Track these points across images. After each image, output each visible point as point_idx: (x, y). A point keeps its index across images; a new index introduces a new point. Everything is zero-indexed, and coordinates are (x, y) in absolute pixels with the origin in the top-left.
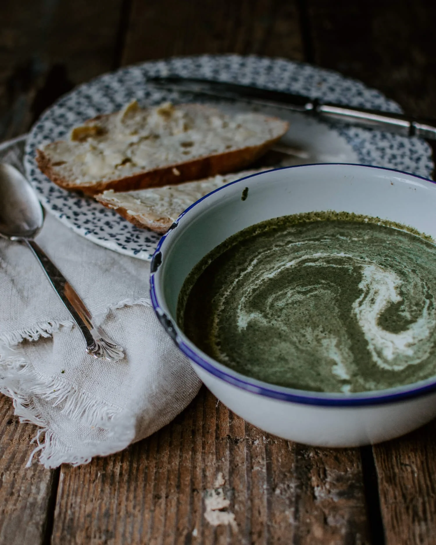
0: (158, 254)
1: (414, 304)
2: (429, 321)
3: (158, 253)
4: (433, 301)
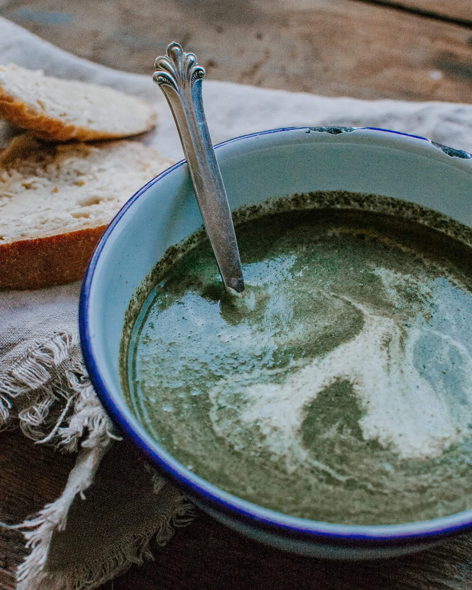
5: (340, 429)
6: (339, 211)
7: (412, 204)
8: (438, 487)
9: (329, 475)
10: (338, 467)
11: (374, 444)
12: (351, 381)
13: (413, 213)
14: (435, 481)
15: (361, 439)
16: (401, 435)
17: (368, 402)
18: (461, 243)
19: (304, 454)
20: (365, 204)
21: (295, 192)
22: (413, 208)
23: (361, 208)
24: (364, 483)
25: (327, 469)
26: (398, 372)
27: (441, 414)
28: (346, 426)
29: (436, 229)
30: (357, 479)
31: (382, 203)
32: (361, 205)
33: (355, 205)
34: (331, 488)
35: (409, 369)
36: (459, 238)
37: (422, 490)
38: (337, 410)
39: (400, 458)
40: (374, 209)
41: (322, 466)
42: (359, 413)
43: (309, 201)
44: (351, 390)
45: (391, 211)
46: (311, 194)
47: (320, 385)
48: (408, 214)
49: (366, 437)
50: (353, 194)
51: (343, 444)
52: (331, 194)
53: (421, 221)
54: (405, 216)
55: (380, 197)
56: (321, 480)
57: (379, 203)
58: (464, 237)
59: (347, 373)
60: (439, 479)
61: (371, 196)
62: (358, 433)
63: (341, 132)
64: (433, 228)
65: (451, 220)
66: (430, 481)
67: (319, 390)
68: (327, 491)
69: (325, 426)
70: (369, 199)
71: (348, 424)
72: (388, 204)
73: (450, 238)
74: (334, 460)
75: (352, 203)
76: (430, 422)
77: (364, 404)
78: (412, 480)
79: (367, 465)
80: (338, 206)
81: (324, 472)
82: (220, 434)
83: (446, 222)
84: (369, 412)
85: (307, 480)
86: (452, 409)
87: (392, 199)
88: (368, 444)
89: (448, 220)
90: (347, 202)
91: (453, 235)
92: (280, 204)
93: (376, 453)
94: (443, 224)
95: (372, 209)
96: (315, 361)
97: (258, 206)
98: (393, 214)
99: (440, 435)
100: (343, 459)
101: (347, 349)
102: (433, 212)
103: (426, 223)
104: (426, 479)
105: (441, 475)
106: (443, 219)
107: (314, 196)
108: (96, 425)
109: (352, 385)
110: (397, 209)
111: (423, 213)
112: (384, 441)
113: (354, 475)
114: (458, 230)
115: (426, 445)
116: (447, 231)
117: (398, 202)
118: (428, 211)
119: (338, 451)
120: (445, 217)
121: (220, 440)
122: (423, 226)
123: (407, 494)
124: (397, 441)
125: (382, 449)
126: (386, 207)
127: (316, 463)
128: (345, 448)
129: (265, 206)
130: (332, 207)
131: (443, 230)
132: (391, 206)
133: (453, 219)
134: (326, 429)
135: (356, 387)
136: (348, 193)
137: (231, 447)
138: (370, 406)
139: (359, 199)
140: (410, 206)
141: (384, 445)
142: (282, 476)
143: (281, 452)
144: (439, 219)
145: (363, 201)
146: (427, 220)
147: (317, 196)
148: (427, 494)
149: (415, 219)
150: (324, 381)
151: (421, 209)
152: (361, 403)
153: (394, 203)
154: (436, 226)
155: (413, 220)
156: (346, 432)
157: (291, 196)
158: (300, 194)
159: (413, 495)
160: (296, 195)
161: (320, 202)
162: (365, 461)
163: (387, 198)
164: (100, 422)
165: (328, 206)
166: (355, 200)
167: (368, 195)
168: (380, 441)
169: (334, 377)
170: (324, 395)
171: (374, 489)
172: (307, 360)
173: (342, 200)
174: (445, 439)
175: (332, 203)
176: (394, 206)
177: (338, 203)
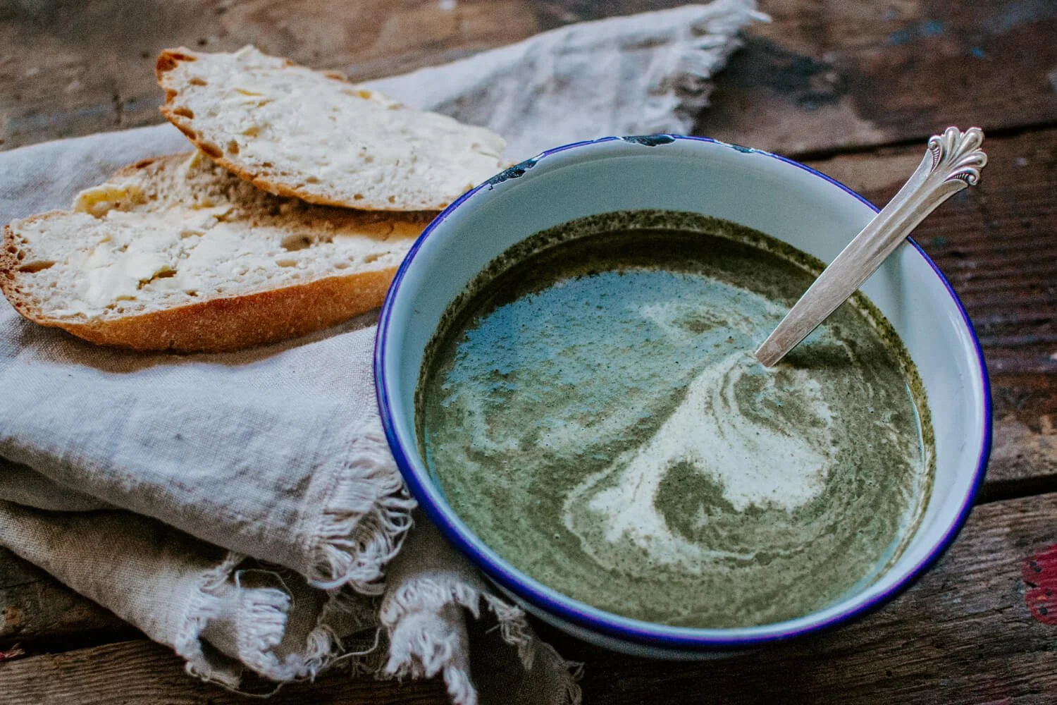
0: (669, 138)
1: (735, 532)
2: (699, 562)
3: (671, 137)
4: (753, 567)
5: (708, 512)
6: (538, 256)
7: (617, 213)
8: (844, 519)
9: (734, 560)
10: (737, 548)
11: (752, 510)
12: (689, 460)
13: (620, 221)
14: (838, 515)
15: (736, 513)
16: (774, 491)
17: (720, 475)
18: (685, 233)
19: (695, 550)
20: (564, 235)
21: (490, 259)
22: (619, 216)
23: (561, 242)
24: (774, 551)
25: (728, 554)
26: (732, 429)
27: (800, 448)
28: (711, 507)
29: (652, 228)
30: (764, 552)
31: (582, 226)
32: (560, 238)
33: (554, 241)
34: (747, 570)
35: (740, 420)
36: (683, 228)
37: (832, 529)
38: (690, 496)
39: (789, 512)
40: (575, 235)
41: (722, 554)
42: (718, 489)
43: (505, 261)
44: (692, 470)
45: (594, 229)
46: (506, 253)
47: (657, 474)
48: (615, 226)
49: (738, 508)
50: (549, 230)
51: (722, 525)
52: (525, 243)
53: (631, 227)
54: (612, 228)
55: (580, 221)
56: (733, 568)
57: (580, 226)
58: (688, 225)
59: (681, 454)
60: (841, 510)
61: (568, 224)
62: (728, 507)
63: (524, 172)
64: (648, 228)
65: (668, 212)
66: (833, 517)
67: (659, 480)
68: (747, 574)
69: (691, 515)
70: (568, 228)
71: (714, 504)
72: (590, 224)
73: (671, 232)
74: (727, 543)
75: (550, 240)
76: (794, 463)
77: (715, 479)
78: (816, 525)
79: (762, 534)
80: (536, 251)
81: (728, 559)
82: (610, 567)
83: (662, 216)
84: (725, 483)
85: (720, 574)
86: (808, 439)
87: (593, 217)
88: (746, 514)
89: (663, 213)
90: (545, 242)
91: (674, 227)
92: (479, 281)
93: (761, 519)
94: (661, 219)
95: (572, 237)
96: (641, 450)
97: (460, 294)
98: (597, 232)
99: (812, 469)
100: (735, 539)
101: (670, 425)
102: (643, 212)
103: (638, 226)
104: (828, 518)
105: (840, 505)
106: (657, 215)
107: (508, 254)
108: (422, 643)
109: (692, 463)
110: (601, 224)
111: (632, 217)
112: (761, 504)
113: (758, 549)
114: (679, 220)
115: (806, 488)
116: (665, 225)
117: (601, 217)
118: (637, 214)
119: (724, 533)
120: (660, 211)
121: (614, 573)
122: (635, 231)
123: (820, 540)
124: (775, 498)
125: (763, 512)
126: (587, 228)
127: (714, 554)
128: (728, 528)
129: (467, 292)
130: (530, 255)
131: (660, 226)
132: (593, 225)
133: (670, 210)
134: (695, 518)
135: (695, 465)
136: (543, 232)
137: (629, 575)
138: (724, 477)
139: (556, 233)
140: (614, 216)
141: (764, 507)
142: (696, 582)
143: (673, 559)
144: (652, 217)
145: (561, 233)
146: (637, 223)
147: (513, 252)
148: (839, 530)
149: (624, 227)
150: (659, 469)
151: (629, 213)
152: (711, 478)
153: (595, 220)
154: (651, 224)
155: (622, 230)
156: (716, 512)
157: (487, 266)
158: (495, 259)
159: (827, 538)
160: (492, 261)
161: (516, 256)
162: (757, 530)
163: (587, 218)
164: (424, 638)
165: (525, 256)
166: (552, 236)
167: (565, 223)
168: (757, 505)
169: (669, 462)
170: (665, 485)
171: (788, 552)
172: (631, 453)
173: (539, 243)
174: (819, 471)
175: (529, 250)
176: (596, 223)
177: (535, 247)
